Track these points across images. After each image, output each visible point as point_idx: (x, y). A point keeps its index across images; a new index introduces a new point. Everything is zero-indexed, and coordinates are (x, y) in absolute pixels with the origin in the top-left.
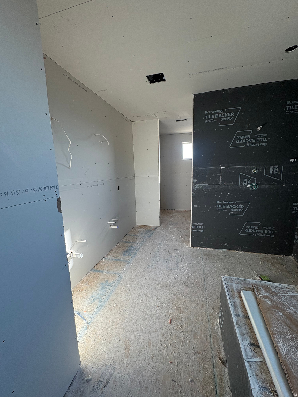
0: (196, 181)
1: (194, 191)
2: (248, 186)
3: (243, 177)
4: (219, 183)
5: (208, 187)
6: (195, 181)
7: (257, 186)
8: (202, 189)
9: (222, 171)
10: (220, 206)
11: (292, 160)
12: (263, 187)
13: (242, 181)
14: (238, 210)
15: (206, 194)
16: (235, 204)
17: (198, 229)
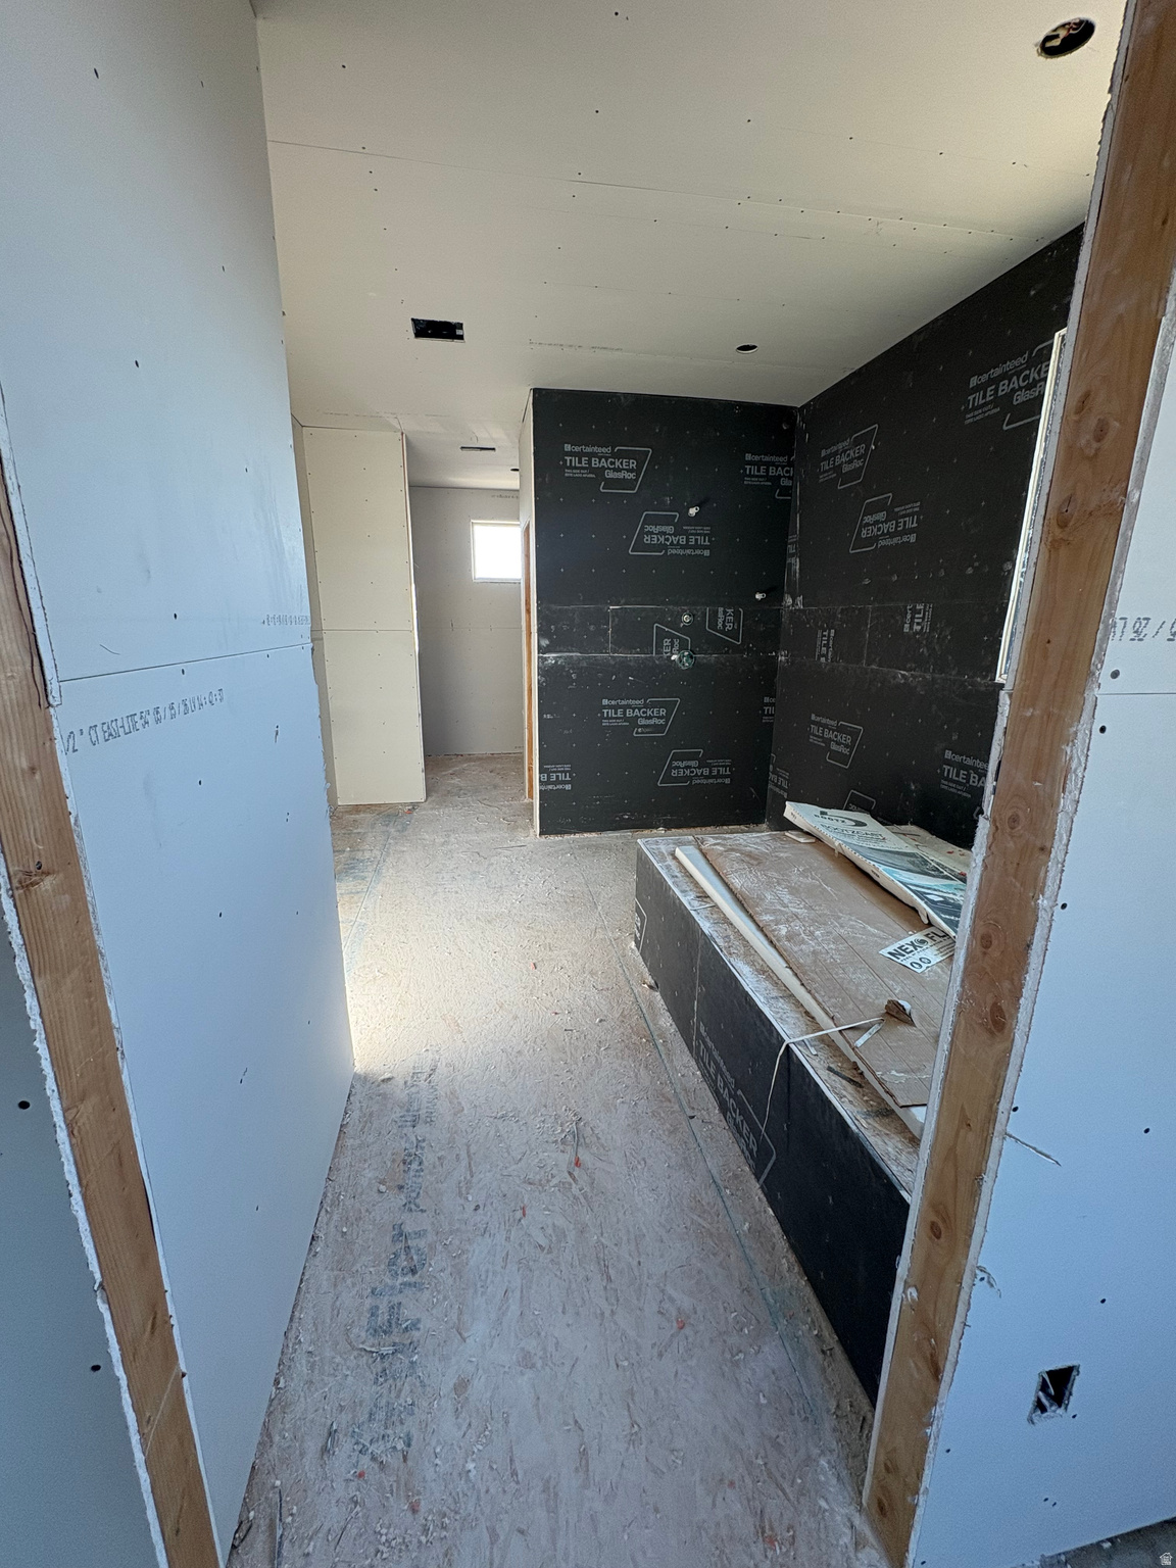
0: (547, 642)
1: (542, 671)
2: (673, 658)
3: (661, 635)
4: (606, 649)
5: (579, 660)
6: (545, 642)
7: (692, 657)
8: (564, 667)
9: (613, 616)
10: (611, 712)
11: (758, 596)
12: (705, 661)
13: (660, 645)
14: (652, 722)
15: (573, 681)
16: (646, 706)
17: (558, 782)
